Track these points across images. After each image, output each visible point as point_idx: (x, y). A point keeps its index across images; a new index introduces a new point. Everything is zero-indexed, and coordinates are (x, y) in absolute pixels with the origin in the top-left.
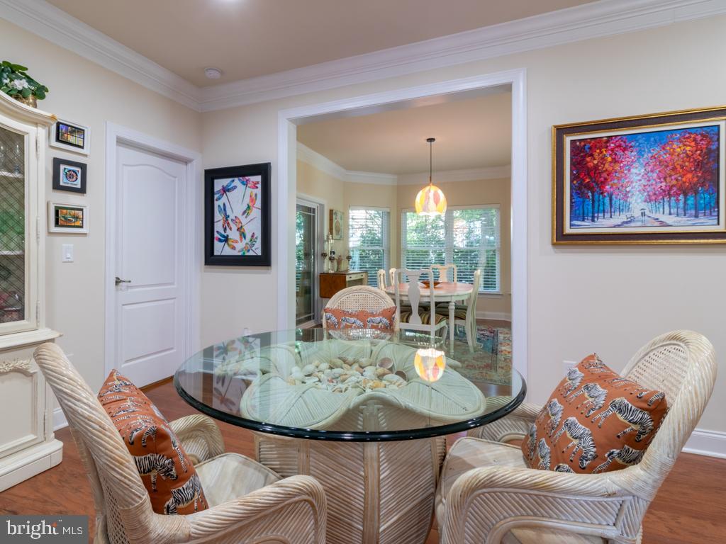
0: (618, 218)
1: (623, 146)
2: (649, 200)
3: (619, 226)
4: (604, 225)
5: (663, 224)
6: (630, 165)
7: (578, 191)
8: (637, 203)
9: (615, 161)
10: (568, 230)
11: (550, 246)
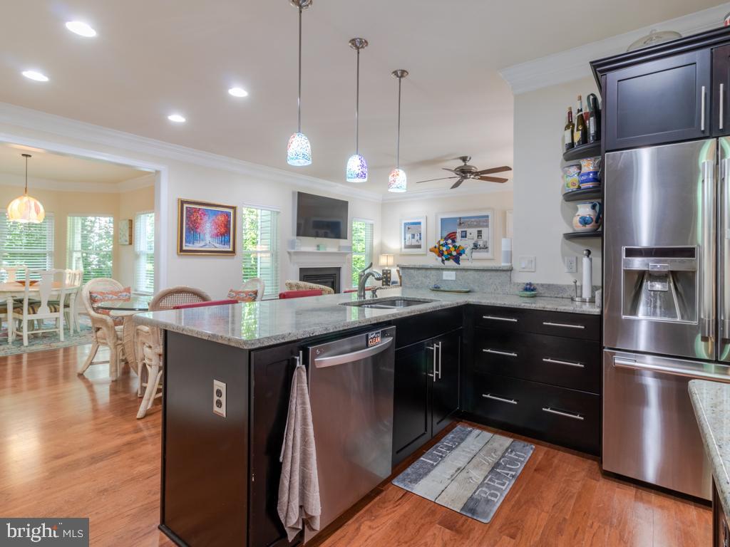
0: (202, 244)
1: (204, 213)
2: (211, 237)
3: (201, 247)
4: (197, 246)
5: (216, 247)
6: (206, 222)
7: (189, 229)
8: (208, 238)
9: (201, 219)
10: (184, 248)
11: (176, 256)
